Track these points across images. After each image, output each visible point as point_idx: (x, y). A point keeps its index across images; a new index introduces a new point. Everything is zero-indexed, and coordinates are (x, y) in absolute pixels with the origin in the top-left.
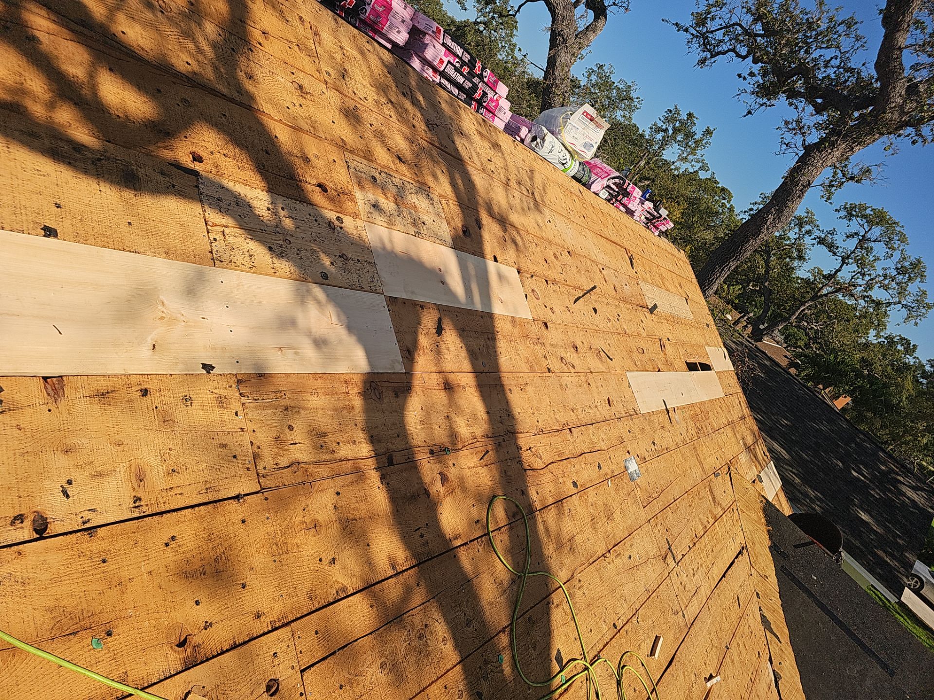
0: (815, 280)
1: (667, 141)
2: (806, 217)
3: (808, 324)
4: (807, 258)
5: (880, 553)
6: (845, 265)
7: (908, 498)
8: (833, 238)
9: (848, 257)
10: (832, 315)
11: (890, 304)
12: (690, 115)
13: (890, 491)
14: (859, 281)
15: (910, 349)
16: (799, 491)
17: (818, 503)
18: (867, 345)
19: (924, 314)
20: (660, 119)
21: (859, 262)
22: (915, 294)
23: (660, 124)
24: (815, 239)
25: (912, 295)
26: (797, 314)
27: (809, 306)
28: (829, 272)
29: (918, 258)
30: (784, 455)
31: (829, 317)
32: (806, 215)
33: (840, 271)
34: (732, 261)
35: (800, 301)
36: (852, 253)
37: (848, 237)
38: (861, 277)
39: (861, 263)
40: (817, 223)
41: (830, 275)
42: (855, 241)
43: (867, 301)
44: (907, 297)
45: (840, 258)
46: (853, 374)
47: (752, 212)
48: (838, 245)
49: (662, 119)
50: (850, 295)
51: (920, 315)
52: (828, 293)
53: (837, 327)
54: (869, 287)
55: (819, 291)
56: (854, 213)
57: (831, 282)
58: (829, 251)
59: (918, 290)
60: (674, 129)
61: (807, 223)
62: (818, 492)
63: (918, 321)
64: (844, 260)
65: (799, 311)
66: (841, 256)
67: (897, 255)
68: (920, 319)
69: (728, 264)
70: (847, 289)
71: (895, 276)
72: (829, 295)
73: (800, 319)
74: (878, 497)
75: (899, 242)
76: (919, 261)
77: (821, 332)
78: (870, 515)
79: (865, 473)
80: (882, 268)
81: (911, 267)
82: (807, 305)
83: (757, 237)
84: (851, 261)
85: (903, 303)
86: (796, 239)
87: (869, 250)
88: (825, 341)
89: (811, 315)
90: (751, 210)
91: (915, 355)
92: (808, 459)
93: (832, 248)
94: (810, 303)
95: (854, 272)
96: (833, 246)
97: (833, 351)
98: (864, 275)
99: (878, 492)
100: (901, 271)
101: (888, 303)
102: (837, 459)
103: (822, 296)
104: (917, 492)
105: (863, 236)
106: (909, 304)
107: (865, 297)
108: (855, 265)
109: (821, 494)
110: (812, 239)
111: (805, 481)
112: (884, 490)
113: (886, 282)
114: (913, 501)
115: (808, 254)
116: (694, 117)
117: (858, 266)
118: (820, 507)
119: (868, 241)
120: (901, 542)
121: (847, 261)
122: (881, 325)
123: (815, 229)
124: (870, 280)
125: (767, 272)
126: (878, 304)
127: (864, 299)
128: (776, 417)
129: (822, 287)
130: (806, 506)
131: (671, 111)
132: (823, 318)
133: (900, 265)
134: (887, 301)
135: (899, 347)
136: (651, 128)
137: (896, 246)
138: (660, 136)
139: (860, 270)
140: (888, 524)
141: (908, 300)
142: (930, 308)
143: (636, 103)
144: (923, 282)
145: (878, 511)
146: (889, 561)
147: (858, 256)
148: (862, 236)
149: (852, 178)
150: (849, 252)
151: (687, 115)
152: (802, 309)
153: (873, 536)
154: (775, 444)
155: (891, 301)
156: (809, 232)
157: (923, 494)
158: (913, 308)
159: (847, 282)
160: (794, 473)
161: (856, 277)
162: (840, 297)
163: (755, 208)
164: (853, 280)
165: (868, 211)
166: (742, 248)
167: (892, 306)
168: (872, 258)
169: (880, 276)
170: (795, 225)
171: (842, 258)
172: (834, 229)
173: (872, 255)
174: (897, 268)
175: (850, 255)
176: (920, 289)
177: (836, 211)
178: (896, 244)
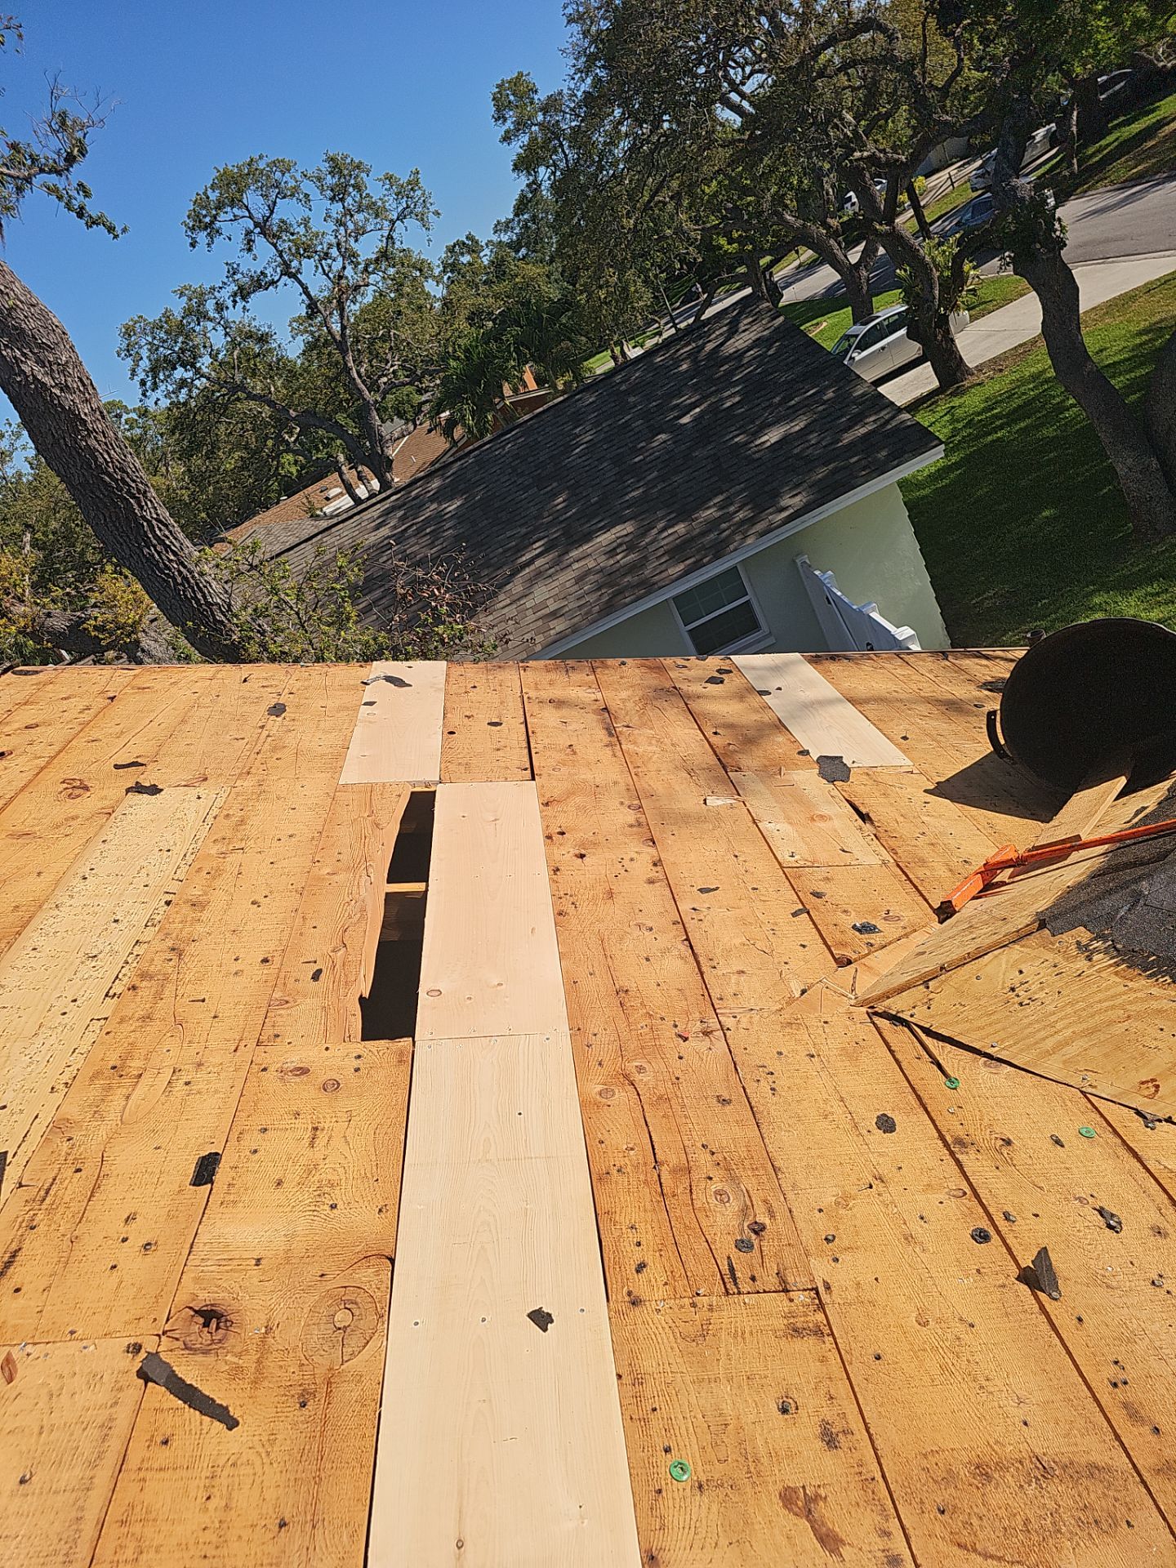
0: (312, 333)
2: (191, 300)
3: (386, 375)
4: (267, 330)
5: (847, 438)
6: (299, 276)
7: (749, 349)
8: (242, 274)
9: (286, 265)
10: (381, 333)
11: (390, 237)
13: (730, 373)
14: (337, 266)
15: (471, 246)
16: (703, 534)
17: (732, 509)
18: (447, 303)
19: (423, 195)
21: (302, 252)
22: (386, 192)
24: (235, 302)
25: (386, 198)
26: (362, 386)
27: (354, 361)
28: (304, 306)
29: (325, 157)
30: (625, 532)
31: (384, 339)
32: (185, 299)
33: (307, 288)
34: (141, 507)
35: (341, 373)
36: (281, 256)
37: (250, 250)
38: (329, 261)
39: (305, 250)
40: (207, 286)
41: (309, 307)
42: (260, 242)
43: (375, 269)
44: (387, 207)
45: (285, 278)
46: (493, 346)
48: (259, 272)
50: (355, 290)
51: (424, 201)
52: (341, 323)
53: (405, 334)
54: (350, 256)
55: (333, 337)
56: (207, 220)
57: (322, 309)
58: (267, 289)
59: (381, 183)
61: (201, 303)
62: (710, 499)
63: (432, 209)
64: (287, 271)
65: (358, 381)
66: (282, 275)
67: (308, 187)
68: (431, 204)
69: (149, 522)
70: (343, 293)
71: (344, 208)
72: (345, 323)
73: (373, 387)
74: (737, 399)
75: (287, 175)
76: (332, 159)
77: (404, 361)
78: (770, 425)
79: (689, 401)
80: (325, 220)
81: (337, 176)
82: (351, 364)
83: (84, 422)
84: (295, 264)
85: (395, 217)
86: (227, 334)
87: (285, 227)
88: (422, 361)
89: (372, 366)
91: (483, 244)
92: (641, 490)
93: (260, 283)
94: (350, 358)
95: (317, 267)
96: (258, 280)
97: (445, 357)
98: (327, 255)
99: (729, 393)
100: (338, 195)
101: (387, 239)
102: (650, 439)
103: (343, 335)
104: (740, 330)
105: (256, 225)
106: (399, 209)
107: (366, 269)
108: (305, 261)
109: (716, 496)
110: (234, 307)
111: (685, 514)
112: (726, 381)
113: (351, 226)
114: (757, 343)
115: (261, 324)
117: (309, 257)
118: (740, 508)
119: (267, 220)
120: (830, 394)
121: (294, 271)
122: (422, 267)
123: (216, 294)
124: (339, 249)
125: (271, 404)
126: (384, 255)
127: (370, 273)
128: (546, 514)
129: (327, 328)
130: (733, 533)
132: (383, 348)
133: (329, 192)
134: (384, 239)
135: (465, 259)
137: (292, 183)
139: (317, 257)
140: (793, 402)
141: (394, 207)
142: (417, 182)
144: (369, 171)
145: (764, 409)
146: (863, 431)
147: (290, 249)
148: (256, 227)
149: (70, 159)
150: (278, 259)
152: (356, 376)
153: (813, 438)
154: (599, 540)
155: (386, 234)
156: (220, 307)
157: (745, 322)
158: (408, 207)
159: (330, 285)
160: (664, 529)
161: (326, 269)
162: (356, 307)
164: (331, 275)
165: (213, 196)
166: (110, 475)
167: (395, 235)
168: (302, 230)
169: (337, 231)
170: (199, 324)
171: (285, 275)
172: (227, 264)
173: (295, 226)
174: (332, 199)
175: (284, 261)
176: (380, 180)
177: (193, 245)
178: (288, 181)
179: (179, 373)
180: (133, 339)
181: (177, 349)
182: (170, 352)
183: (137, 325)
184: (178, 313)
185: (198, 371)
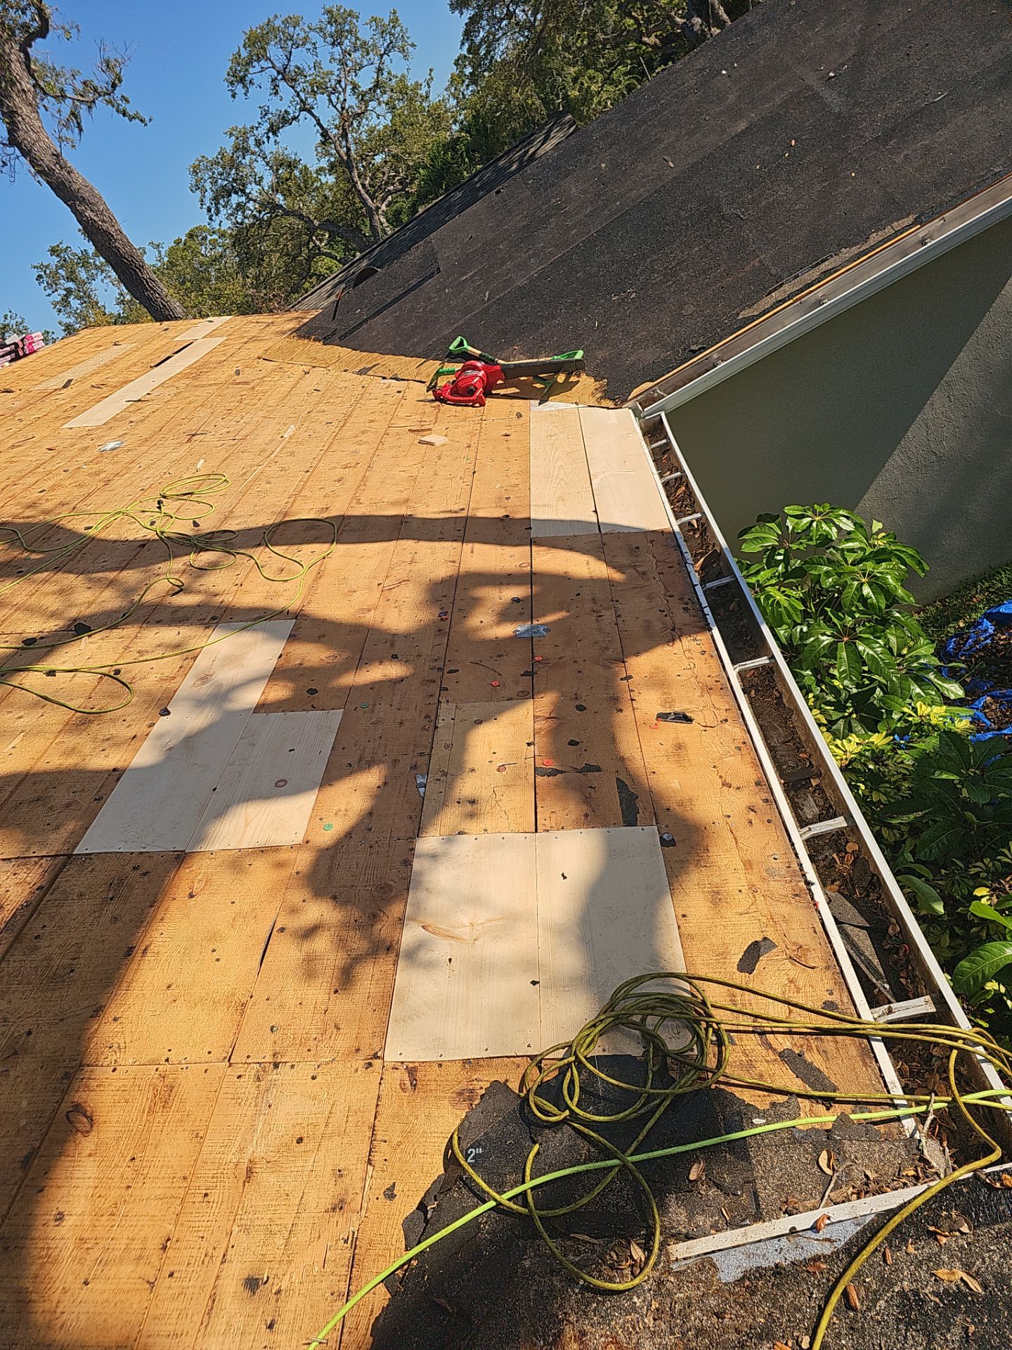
1: (85, 294)
2: (237, 138)
4: (295, 157)
6: (313, 111)
8: (272, 114)
9: (304, 103)
12: (54, 251)
14: (342, 99)
19: (402, 30)
20: (49, 295)
21: (316, 89)
22: (373, 33)
23: (57, 297)
24: (268, 137)
25: (374, 37)
26: (366, 196)
27: (359, 176)
28: (318, 135)
29: (323, 11)
32: (233, 138)
33: (319, 120)
36: (299, 96)
37: (276, 93)
38: (337, 95)
39: (318, 87)
40: (248, 126)
41: (322, 135)
42: (283, 85)
43: (371, 98)
44: (376, 45)
45: (303, 113)
47: (213, 210)
48: (283, 110)
49: (49, 291)
50: (357, 117)
51: (402, 36)
52: (347, 146)
54: (352, 89)
55: (341, 157)
56: (242, 74)
57: (332, 136)
58: (291, 124)
59: (369, 26)
60: (69, 279)
61: (246, 140)
63: (409, 42)
64: (304, 108)
65: (363, 192)
66: (300, 111)
67: (314, 36)
68: (408, 38)
70: (348, 119)
71: (343, 50)
75: (297, 28)
76: (329, 12)
80: (330, 62)
81: (334, 25)
82: (356, 179)
84: (310, 100)
87: (300, 72)
90: (209, 210)
93: (285, 120)
94: (355, 174)
95: (327, 101)
96: (284, 117)
98: (335, 90)
100: (337, 40)
101: (378, 71)
103: (349, 155)
105: (279, 73)
106: (386, 45)
110: (268, 141)
113: (350, 64)
115: (289, 153)
116: (58, 246)
119: (286, 68)
121: (309, 107)
123: (255, 132)
124: (343, 84)
125: (301, 217)
126: (377, 85)
129: (337, 151)
131: (40, 276)
133: (330, 39)
134: (376, 71)
136: (60, 311)
137: (302, 35)
138: (75, 303)
139: (327, 92)
141: (380, 44)
142: (396, 20)
143: (13, 322)
144: (358, 17)
147: (305, 89)
149: (114, 86)
150: (297, 99)
151: (52, 255)
152: (360, 187)
155: (377, 67)
156: (259, 143)
158: (391, 42)
159: (338, 116)
161: (335, 102)
163: (208, 204)
164: (338, 107)
165: (244, 54)
167: (384, 67)
170: (244, 158)
171: (303, 110)
172: (260, 107)
173: (307, 70)
174: (333, 44)
175: (301, 100)
176: (367, 24)
177: (234, 96)
178: (298, 33)
179: (235, 199)
180: (199, 175)
181: (231, 180)
182: (226, 182)
183: (201, 164)
184: (229, 150)
185: (247, 195)
